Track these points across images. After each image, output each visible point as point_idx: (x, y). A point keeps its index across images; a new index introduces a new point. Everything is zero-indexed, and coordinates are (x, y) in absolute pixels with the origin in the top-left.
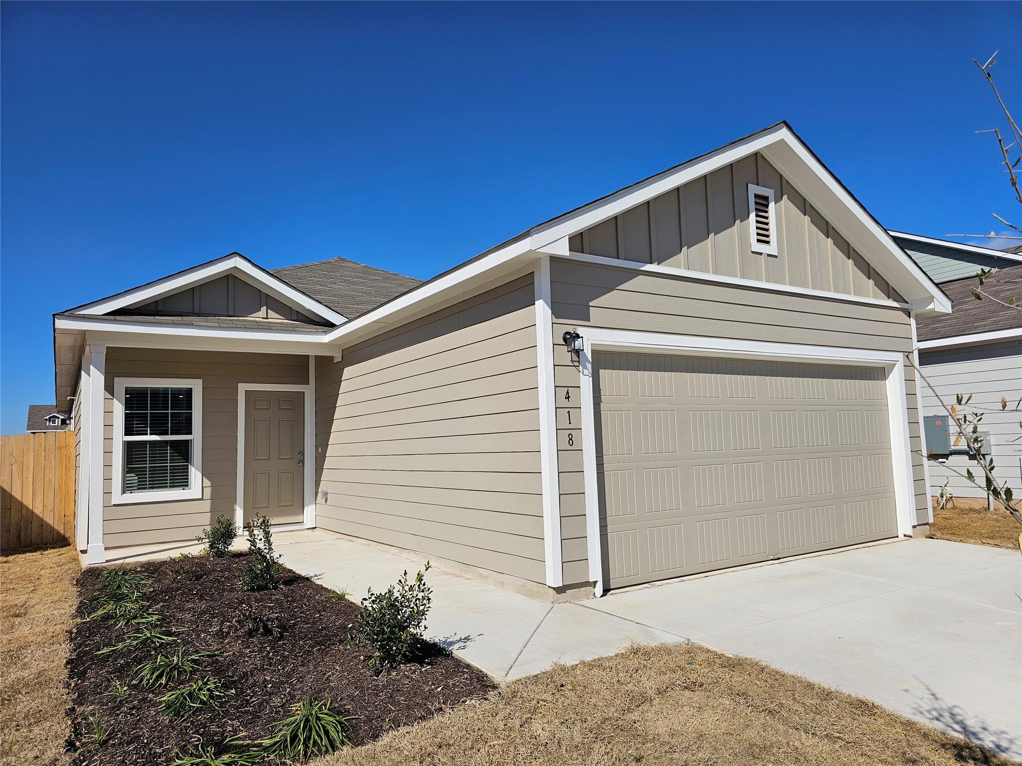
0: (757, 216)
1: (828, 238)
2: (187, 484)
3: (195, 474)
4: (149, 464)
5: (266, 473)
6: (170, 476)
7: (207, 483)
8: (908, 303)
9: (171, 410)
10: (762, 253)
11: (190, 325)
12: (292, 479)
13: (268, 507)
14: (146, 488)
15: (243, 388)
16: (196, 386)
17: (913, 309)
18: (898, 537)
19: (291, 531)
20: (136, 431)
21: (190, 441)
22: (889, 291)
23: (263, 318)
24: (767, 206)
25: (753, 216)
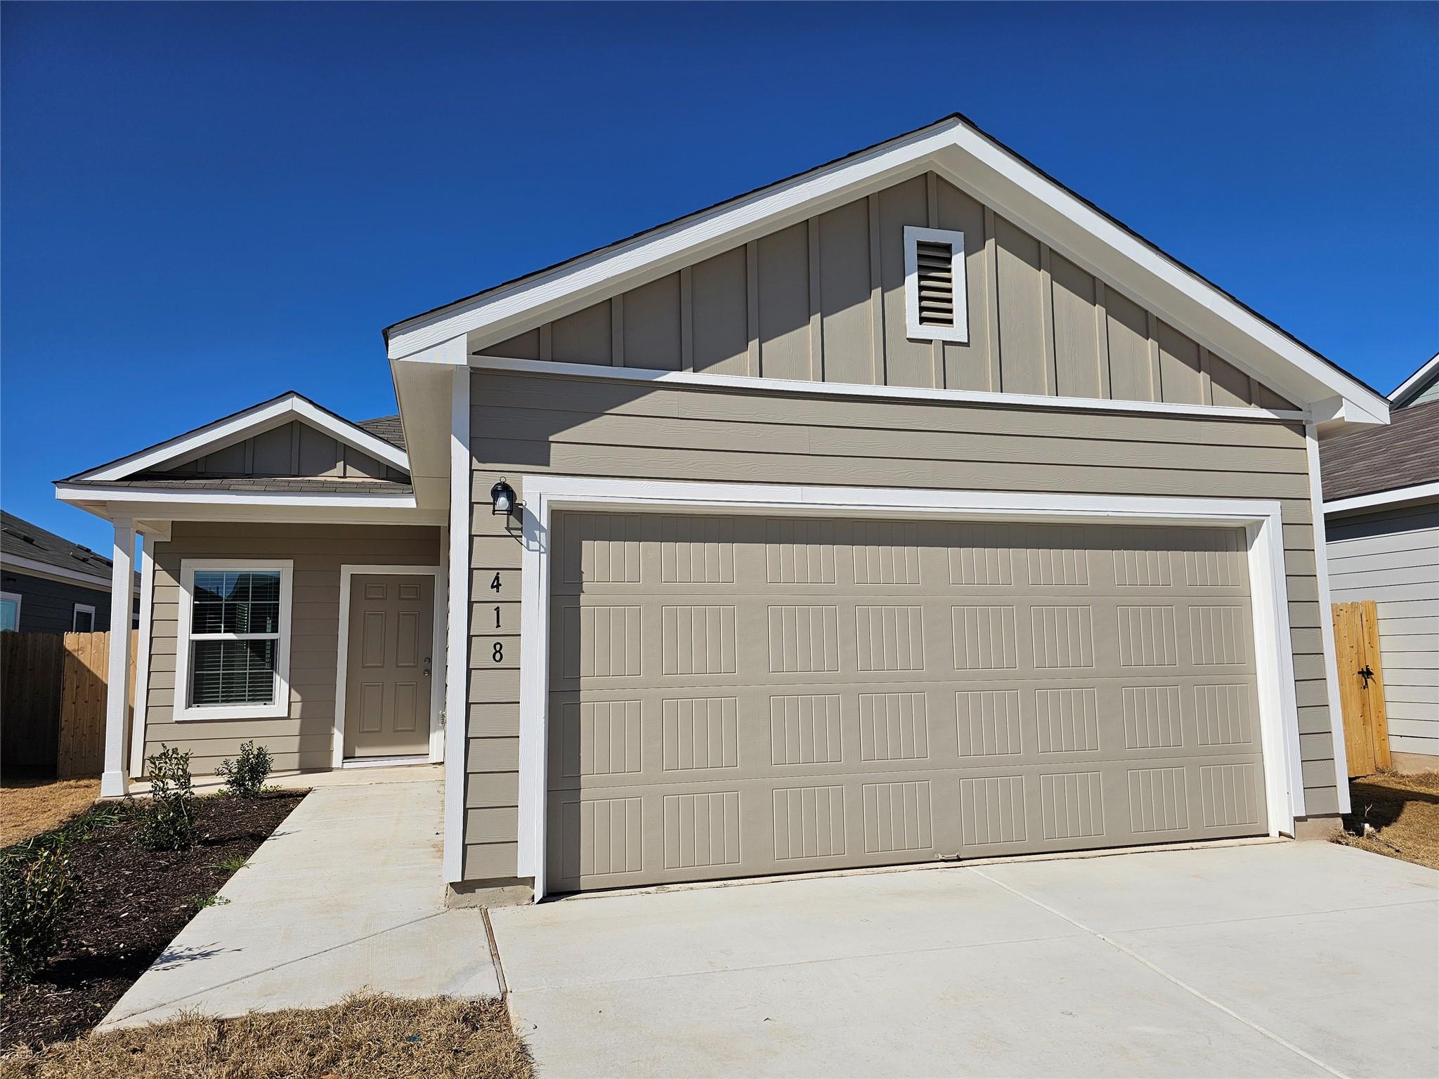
0: (921, 278)
1: (1095, 306)
2: (270, 697)
3: (281, 686)
4: (223, 670)
5: (378, 686)
6: (249, 687)
7: (296, 696)
8: (1301, 410)
9: (252, 600)
10: (932, 340)
11: (227, 490)
12: (415, 696)
13: (379, 732)
14: (217, 702)
15: (347, 571)
16: (284, 569)
17: (1312, 420)
18: (1268, 835)
19: (410, 766)
20: (209, 627)
21: (276, 641)
22: (1251, 390)
23: (339, 477)
24: (949, 260)
25: (912, 280)
